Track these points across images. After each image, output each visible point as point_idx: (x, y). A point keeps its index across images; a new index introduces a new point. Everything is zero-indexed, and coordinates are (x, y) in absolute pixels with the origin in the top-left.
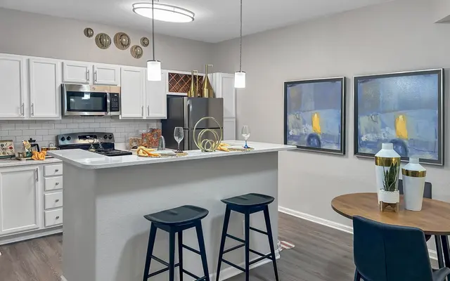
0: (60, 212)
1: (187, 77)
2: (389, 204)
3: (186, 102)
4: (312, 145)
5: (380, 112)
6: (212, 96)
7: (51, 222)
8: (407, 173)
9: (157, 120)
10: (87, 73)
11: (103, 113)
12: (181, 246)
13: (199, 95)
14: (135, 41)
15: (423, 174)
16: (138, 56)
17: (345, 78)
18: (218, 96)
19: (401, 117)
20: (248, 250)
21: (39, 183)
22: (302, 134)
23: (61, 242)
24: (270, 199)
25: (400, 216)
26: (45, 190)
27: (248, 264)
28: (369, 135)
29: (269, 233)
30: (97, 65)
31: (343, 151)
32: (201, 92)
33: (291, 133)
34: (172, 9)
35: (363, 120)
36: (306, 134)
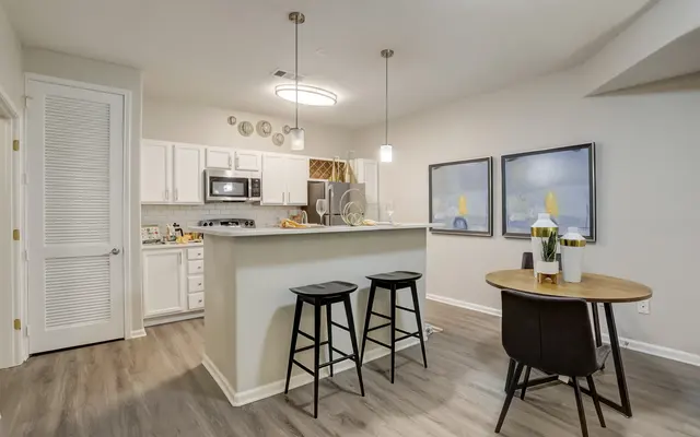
0: (201, 295)
1: (328, 164)
2: (548, 276)
3: (328, 188)
4: (459, 228)
6: (353, 182)
7: (194, 305)
8: (566, 243)
9: (298, 207)
10: (230, 159)
11: (244, 199)
12: (330, 323)
13: (340, 180)
14: (277, 128)
16: (280, 143)
17: (492, 157)
18: (360, 181)
19: (550, 194)
20: (393, 330)
21: (183, 267)
22: (448, 216)
23: (203, 324)
25: (560, 287)
26: (188, 274)
27: (394, 340)
28: (518, 214)
29: (417, 311)
30: (239, 151)
31: (491, 233)
32: (342, 178)
33: (436, 216)
34: (314, 90)
36: (452, 217)
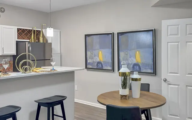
2: (124, 96)
3: (27, 45)
4: (99, 67)
5: (129, 50)
6: (45, 42)
8: (133, 79)
9: (11, 56)
13: (37, 41)
15: (140, 79)
17: (113, 33)
18: (49, 41)
19: (138, 52)
22: (94, 62)
24: (64, 98)
28: (124, 61)
29: (64, 116)
31: (113, 70)
32: (39, 39)
33: (89, 61)
35: (122, 54)
36: (96, 62)
